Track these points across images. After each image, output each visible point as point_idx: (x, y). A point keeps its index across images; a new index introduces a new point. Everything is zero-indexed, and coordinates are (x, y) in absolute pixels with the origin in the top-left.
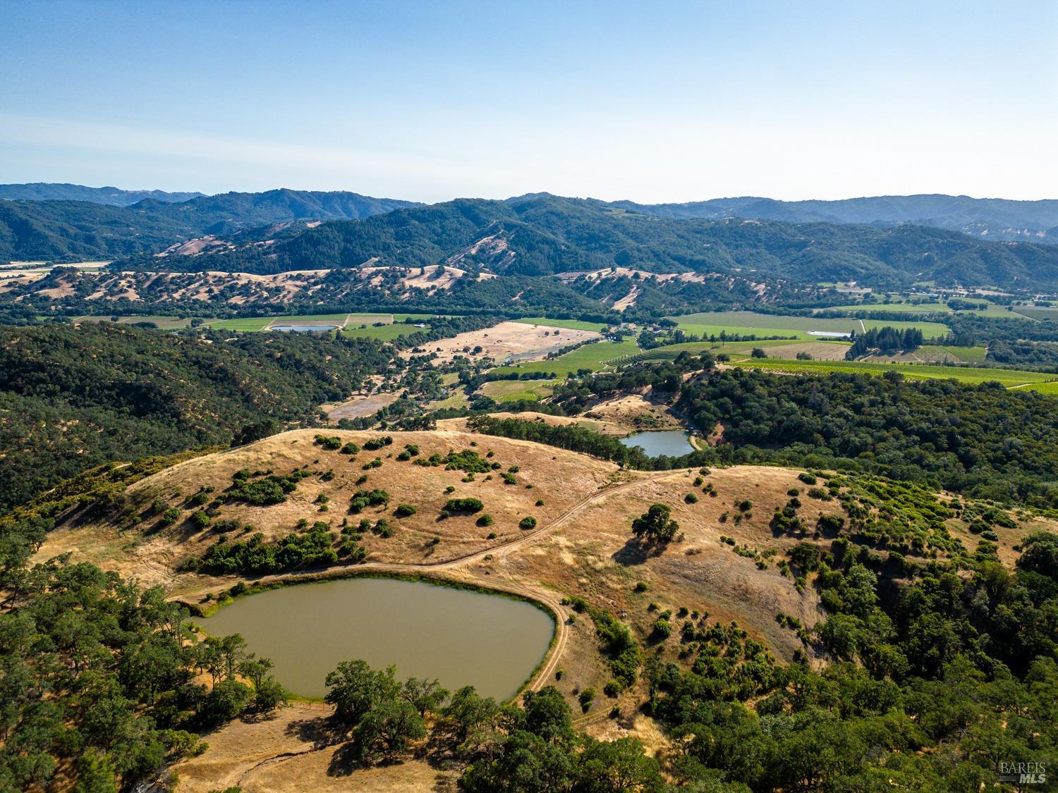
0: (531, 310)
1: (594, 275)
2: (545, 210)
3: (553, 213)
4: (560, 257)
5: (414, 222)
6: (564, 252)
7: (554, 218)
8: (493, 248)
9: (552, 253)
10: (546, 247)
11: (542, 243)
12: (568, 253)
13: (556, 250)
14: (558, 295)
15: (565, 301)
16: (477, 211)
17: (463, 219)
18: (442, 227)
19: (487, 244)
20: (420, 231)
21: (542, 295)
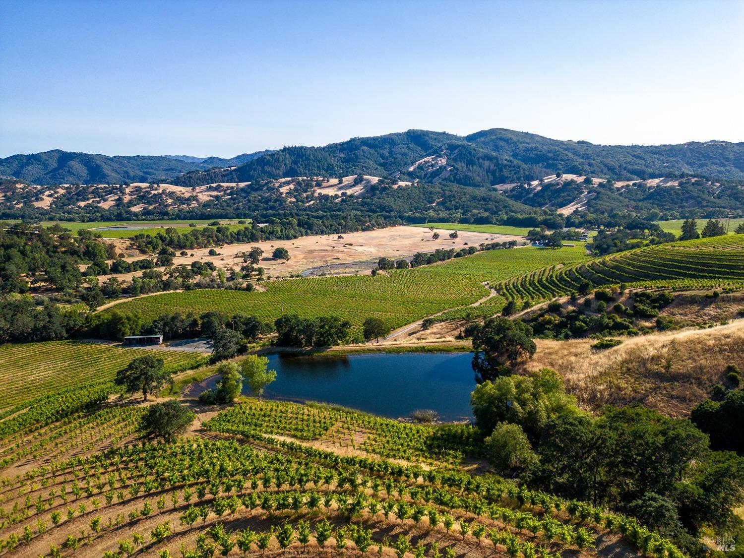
0: (443, 214)
1: (535, 183)
2: (494, 137)
3: (501, 139)
4: (501, 170)
5: (365, 148)
6: (506, 166)
7: (502, 143)
8: (432, 166)
9: (492, 167)
10: (487, 163)
11: (484, 160)
12: (510, 166)
13: (497, 165)
14: (484, 199)
15: (491, 205)
16: (427, 138)
17: (412, 145)
18: (390, 153)
19: (426, 163)
20: (367, 154)
21: (464, 199)
